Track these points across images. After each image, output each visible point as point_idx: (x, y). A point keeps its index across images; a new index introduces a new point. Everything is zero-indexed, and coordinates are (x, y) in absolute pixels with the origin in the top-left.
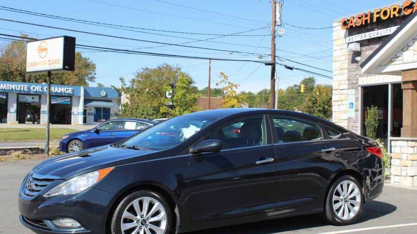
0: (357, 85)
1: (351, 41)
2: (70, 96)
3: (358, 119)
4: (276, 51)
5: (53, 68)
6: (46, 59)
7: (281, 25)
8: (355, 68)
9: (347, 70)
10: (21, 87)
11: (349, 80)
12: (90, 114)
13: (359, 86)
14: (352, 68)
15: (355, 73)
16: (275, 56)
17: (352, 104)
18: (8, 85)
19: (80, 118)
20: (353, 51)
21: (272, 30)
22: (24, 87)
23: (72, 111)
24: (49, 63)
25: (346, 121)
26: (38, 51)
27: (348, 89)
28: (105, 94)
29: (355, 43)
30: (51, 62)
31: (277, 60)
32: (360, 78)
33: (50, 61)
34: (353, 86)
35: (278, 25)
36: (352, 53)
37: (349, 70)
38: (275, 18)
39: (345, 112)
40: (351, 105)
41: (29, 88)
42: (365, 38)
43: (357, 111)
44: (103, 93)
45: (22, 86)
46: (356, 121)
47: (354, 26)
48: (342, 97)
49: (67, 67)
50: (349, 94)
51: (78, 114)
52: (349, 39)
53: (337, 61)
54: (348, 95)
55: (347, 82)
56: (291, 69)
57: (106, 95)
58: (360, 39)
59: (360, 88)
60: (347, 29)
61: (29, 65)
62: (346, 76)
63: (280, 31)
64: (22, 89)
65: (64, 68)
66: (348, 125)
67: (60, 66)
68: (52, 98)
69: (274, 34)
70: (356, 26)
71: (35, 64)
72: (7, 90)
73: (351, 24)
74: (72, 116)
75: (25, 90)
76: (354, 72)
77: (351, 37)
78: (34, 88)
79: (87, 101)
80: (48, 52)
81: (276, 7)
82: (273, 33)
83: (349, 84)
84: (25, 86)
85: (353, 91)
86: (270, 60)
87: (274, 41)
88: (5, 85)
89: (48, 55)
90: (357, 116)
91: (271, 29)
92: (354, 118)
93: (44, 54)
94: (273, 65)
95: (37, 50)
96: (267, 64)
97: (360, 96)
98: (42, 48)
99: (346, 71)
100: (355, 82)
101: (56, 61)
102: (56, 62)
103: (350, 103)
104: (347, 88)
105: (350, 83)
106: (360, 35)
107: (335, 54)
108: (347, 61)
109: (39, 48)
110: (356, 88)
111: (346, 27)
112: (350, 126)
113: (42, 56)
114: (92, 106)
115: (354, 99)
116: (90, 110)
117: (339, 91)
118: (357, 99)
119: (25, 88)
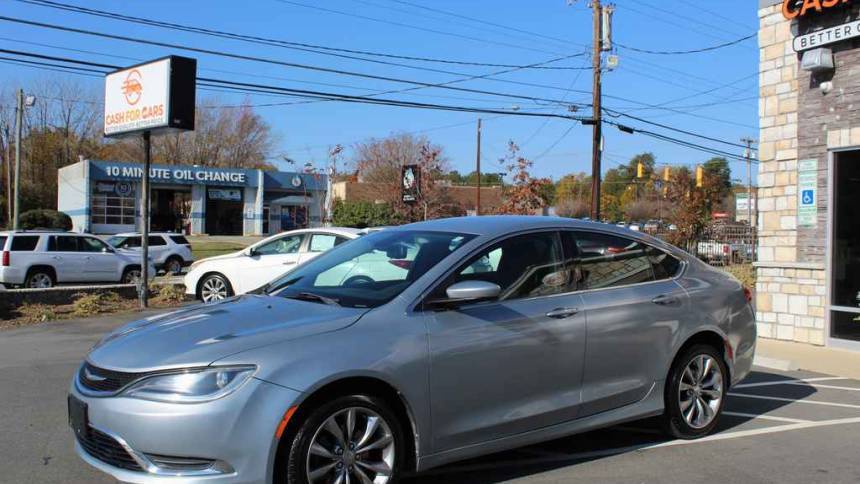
0: (823, 150)
1: (809, 46)
2: (241, 188)
3: (825, 228)
4: (602, 98)
5: (152, 124)
6: (139, 107)
7: (611, 49)
8: (815, 110)
9: (796, 114)
10: (157, 172)
11: (801, 137)
12: (274, 218)
13: (828, 150)
14: (809, 110)
15: (817, 121)
16: (600, 108)
17: (810, 193)
18: (136, 169)
19: (258, 224)
20: (812, 69)
21: (595, 58)
22: (162, 172)
23: (244, 212)
24: (145, 113)
25: (795, 233)
26: (125, 90)
27: (800, 159)
28: (299, 182)
29: (820, 49)
30: (146, 113)
31: (604, 116)
32: (829, 133)
33: (145, 109)
34: (811, 151)
35: (607, 50)
36: (810, 73)
37: (802, 115)
38: (601, 36)
39: (789, 211)
40: (807, 197)
41: (171, 174)
42: (848, 36)
43: (822, 209)
44: (297, 182)
45: (160, 170)
46: (820, 234)
47: (818, 8)
48: (783, 178)
49: (177, 121)
50: (801, 169)
51: (254, 219)
52: (803, 42)
53: (770, 95)
54: (799, 173)
55: (795, 143)
56: (630, 131)
57: (302, 185)
58: (833, 39)
59: (830, 154)
60: (798, 17)
61: (109, 121)
62: (792, 129)
63: (610, 61)
64: (159, 176)
65: (171, 124)
66: (798, 242)
67: (163, 119)
68: (210, 190)
69: (599, 66)
70: (823, 8)
71: (119, 118)
72: (134, 178)
73: (811, 5)
74: (244, 221)
75: (165, 177)
76: (815, 118)
77: (807, 37)
78: (179, 174)
79: (269, 196)
80: (142, 92)
81: (601, 15)
82: (596, 63)
83: (800, 148)
84: (165, 170)
85: (814, 163)
86: (591, 115)
87: (599, 79)
88: (131, 169)
89: (142, 98)
90: (821, 222)
91: (592, 58)
92: (816, 227)
93: (134, 97)
94: (596, 123)
95: (123, 88)
96: (585, 122)
97: (830, 175)
98: (130, 84)
99: (794, 117)
100: (817, 141)
101: (156, 110)
102: (155, 112)
103: (804, 192)
104: (796, 156)
105: (805, 144)
106: (833, 29)
107: (763, 80)
108: (795, 94)
109: (126, 85)
110: (821, 157)
111: (797, 12)
112: (805, 244)
113: (132, 101)
114: (277, 204)
115: (815, 182)
116: (275, 210)
117: (775, 163)
118: (822, 182)
119: (165, 174)
